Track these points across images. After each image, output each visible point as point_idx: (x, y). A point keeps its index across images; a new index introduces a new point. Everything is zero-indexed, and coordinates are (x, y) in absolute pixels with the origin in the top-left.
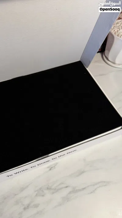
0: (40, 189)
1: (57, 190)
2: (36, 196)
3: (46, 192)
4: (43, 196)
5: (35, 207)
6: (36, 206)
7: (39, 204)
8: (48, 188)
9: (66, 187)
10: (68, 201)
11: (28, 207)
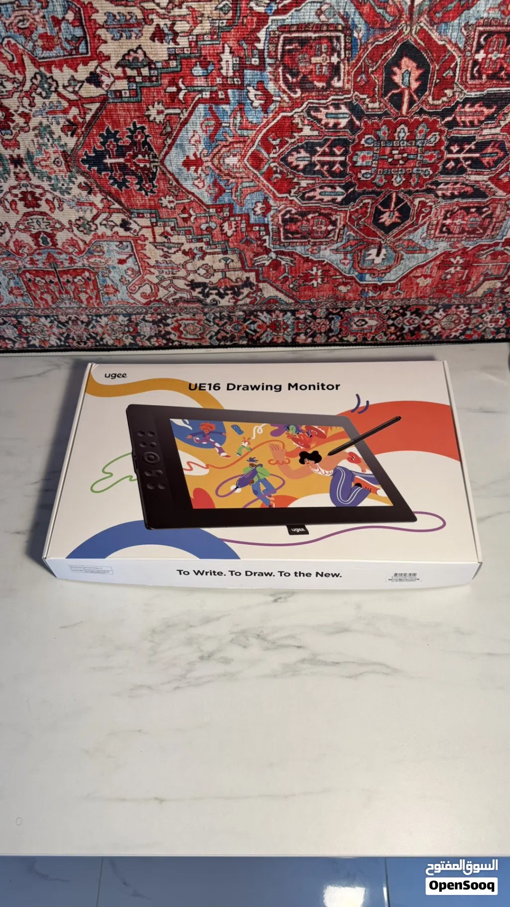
0: (243, 632)
1: (276, 646)
2: (231, 641)
3: (253, 641)
4: (245, 647)
5: (222, 662)
6: (227, 661)
7: (232, 660)
8: (259, 636)
9: (299, 647)
10: (293, 675)
11: (209, 657)
